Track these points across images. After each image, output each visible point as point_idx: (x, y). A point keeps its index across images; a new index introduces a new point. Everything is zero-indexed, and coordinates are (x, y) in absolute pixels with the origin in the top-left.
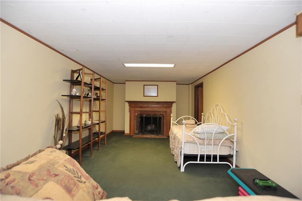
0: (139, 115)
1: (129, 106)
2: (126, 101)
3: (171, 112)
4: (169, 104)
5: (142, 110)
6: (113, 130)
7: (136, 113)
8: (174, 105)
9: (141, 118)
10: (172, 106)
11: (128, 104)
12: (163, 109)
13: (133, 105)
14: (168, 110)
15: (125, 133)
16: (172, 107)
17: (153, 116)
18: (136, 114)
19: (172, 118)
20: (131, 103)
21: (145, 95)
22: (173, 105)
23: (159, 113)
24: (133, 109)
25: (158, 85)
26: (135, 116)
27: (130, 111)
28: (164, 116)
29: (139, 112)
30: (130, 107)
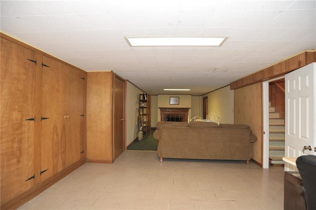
2: (158, 108)
3: (187, 115)
4: (187, 110)
5: (169, 113)
7: (165, 115)
8: (190, 110)
12: (182, 112)
13: (163, 110)
14: (186, 113)
19: (188, 118)
20: (161, 109)
21: (170, 104)
23: (180, 115)
24: (163, 113)
25: (179, 97)
26: (164, 117)
27: (161, 114)
28: (183, 117)
29: (167, 115)
30: (161, 112)
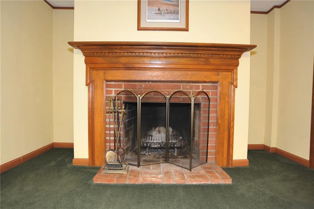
0: (123, 96)
1: (86, 62)
2: (72, 44)
4: (229, 57)
5: (133, 78)
6: (53, 144)
7: (113, 90)
9: (131, 105)
10: (237, 65)
11: (84, 58)
12: (208, 73)
13: (101, 60)
14: (224, 78)
15: (76, 156)
16: (239, 68)
17: (173, 101)
18: (110, 92)
20: (91, 53)
21: (142, 25)
22: (240, 60)
23: (191, 88)
24: (101, 73)
26: (107, 98)
27: (90, 82)
28: (209, 100)
29: (120, 86)
30: (91, 69)
